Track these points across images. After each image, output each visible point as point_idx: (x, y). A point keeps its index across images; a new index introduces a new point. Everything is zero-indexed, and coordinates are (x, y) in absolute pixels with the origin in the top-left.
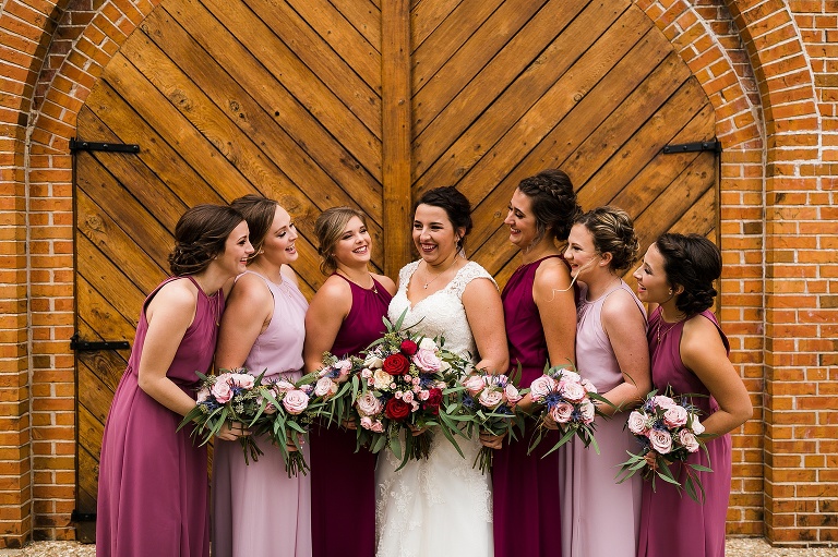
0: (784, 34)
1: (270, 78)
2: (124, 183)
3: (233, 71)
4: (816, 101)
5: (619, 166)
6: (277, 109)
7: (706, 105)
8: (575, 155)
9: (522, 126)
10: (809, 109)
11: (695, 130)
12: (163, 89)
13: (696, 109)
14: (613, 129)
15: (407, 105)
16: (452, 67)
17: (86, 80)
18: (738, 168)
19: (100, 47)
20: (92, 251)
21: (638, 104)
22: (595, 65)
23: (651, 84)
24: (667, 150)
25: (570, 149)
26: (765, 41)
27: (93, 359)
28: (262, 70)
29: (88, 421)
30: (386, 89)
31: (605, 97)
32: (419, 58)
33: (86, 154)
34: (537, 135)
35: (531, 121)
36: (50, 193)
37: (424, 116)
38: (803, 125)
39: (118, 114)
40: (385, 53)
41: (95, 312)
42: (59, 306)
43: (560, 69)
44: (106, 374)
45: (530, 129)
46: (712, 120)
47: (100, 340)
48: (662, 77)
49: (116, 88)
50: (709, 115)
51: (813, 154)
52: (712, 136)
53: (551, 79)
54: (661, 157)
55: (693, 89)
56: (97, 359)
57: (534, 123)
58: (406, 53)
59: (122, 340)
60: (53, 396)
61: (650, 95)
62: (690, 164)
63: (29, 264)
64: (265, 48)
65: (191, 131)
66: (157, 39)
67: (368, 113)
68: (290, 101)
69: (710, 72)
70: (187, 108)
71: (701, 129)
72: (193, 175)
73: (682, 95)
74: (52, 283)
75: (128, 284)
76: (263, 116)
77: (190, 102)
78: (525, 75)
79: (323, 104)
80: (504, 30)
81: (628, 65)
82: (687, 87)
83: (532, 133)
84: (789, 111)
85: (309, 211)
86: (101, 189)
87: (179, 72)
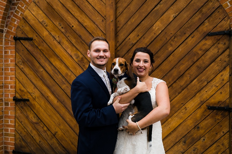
1: (71, 14)
2: (28, 50)
3: (60, 13)
5: (191, 41)
6: (73, 25)
7: (226, 16)
8: (173, 37)
9: (154, 28)
11: (221, 26)
12: (39, 20)
13: (222, 18)
14: (188, 27)
15: (114, 22)
16: (129, 8)
17: (19, 18)
19: (23, 8)
20: (19, 71)
21: (198, 17)
23: (203, 9)
24: (210, 34)
25: (171, 35)
27: (19, 104)
28: (68, 12)
29: (18, 123)
30: (107, 16)
31: (185, 15)
32: (119, 5)
33: (18, 41)
34: (159, 30)
35: (157, 25)
36: (10, 53)
37: (120, 25)
39: (27, 28)
40: (107, 4)
41: (20, 90)
42: (11, 87)
43: (168, 6)
44: (23, 109)
45: (157, 28)
46: (228, 22)
47: (21, 98)
48: (208, 7)
49: (27, 20)
50: (228, 20)
52: (229, 28)
53: (165, 9)
54: (207, 37)
55: (221, 11)
56: (21, 104)
57: (158, 26)
58: (114, 4)
59: (27, 98)
60: (10, 115)
61: (203, 14)
62: (219, 40)
63: (4, 74)
65: (47, 33)
66: (38, 4)
67: (101, 25)
68: (77, 22)
69: (229, 4)
70: (46, 26)
71: (224, 26)
72: (48, 47)
73: (216, 13)
74: (10, 80)
75: (29, 81)
76: (68, 27)
77: (47, 24)
78: (155, 9)
79: (87, 23)
81: (194, 3)
82: (218, 10)
83: (157, 30)
85: (82, 58)
86: (22, 52)
87: (44, 14)
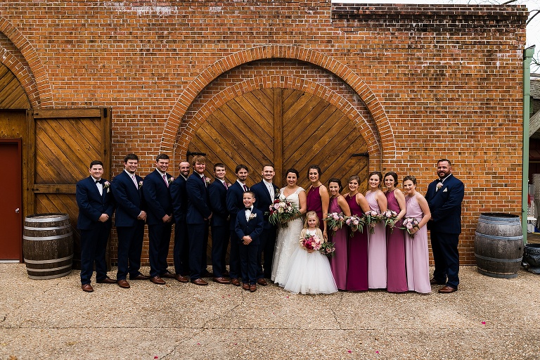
0: (386, 124)
1: (242, 134)
3: (232, 132)
4: (395, 142)
5: (341, 160)
6: (244, 143)
7: (365, 143)
8: (328, 157)
9: (313, 148)
10: (393, 145)
12: (213, 138)
13: (362, 144)
14: (339, 150)
15: (281, 142)
16: (294, 132)
17: (191, 135)
18: (373, 161)
19: (195, 125)
21: (346, 142)
22: (334, 132)
23: (349, 137)
24: (354, 155)
25: (327, 155)
26: (381, 126)
28: (240, 132)
30: (275, 138)
31: (337, 140)
32: (285, 129)
34: (318, 151)
37: (286, 145)
38: (391, 149)
39: (200, 145)
40: (275, 128)
43: (324, 132)
46: (367, 147)
48: (352, 135)
49: (200, 137)
50: (366, 145)
51: (394, 157)
52: (366, 151)
53: (321, 135)
54: (352, 157)
55: (361, 139)
57: (316, 147)
58: (281, 128)
61: (349, 140)
62: (360, 160)
64: (241, 126)
65: (220, 149)
66: (211, 124)
67: (270, 144)
68: (248, 141)
69: (366, 134)
70: (219, 143)
71: (363, 149)
73: (358, 140)
76: (240, 146)
77: (220, 141)
78: (314, 134)
79: (257, 142)
80: (308, 122)
81: (343, 132)
82: (359, 138)
83: (316, 150)
84: (387, 145)
87: (217, 133)
